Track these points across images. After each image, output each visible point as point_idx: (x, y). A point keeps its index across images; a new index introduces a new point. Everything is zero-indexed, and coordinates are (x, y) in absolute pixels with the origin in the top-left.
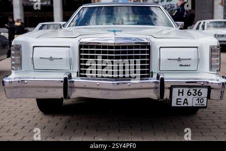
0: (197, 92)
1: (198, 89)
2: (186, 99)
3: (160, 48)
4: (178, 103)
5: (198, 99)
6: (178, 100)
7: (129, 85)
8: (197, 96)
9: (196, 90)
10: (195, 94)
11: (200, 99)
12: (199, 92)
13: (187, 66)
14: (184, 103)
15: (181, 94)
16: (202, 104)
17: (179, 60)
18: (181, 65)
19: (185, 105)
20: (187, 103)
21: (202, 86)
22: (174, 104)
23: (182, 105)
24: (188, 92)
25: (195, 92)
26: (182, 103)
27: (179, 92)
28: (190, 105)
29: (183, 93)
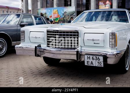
0: (97, 58)
1: (98, 57)
2: (92, 62)
3: (84, 33)
4: (88, 64)
5: (98, 62)
6: (88, 62)
7: (63, 52)
8: (97, 60)
9: (97, 57)
10: (96, 59)
11: (99, 62)
12: (98, 58)
13: (98, 44)
14: (91, 64)
15: (89, 59)
16: (101, 65)
17: (93, 40)
18: (94, 43)
19: (92, 65)
20: (93, 64)
21: (101, 55)
22: (86, 64)
23: (90, 65)
24: (93, 58)
25: (96, 58)
26: (90, 64)
27: (88, 58)
28: (94, 65)
29: (90, 58)
